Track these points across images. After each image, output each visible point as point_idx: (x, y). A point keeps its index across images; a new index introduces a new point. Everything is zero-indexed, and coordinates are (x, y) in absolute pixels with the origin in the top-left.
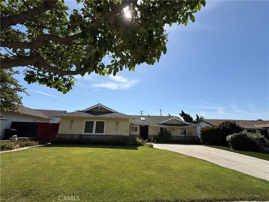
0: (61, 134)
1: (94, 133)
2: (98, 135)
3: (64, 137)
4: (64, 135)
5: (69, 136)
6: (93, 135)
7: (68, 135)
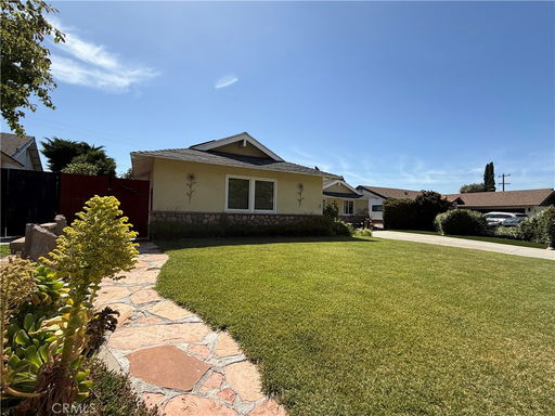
0: (167, 213)
1: (252, 209)
2: (264, 215)
3: (174, 219)
4: (176, 214)
5: (189, 217)
6: (251, 215)
7: (186, 214)
